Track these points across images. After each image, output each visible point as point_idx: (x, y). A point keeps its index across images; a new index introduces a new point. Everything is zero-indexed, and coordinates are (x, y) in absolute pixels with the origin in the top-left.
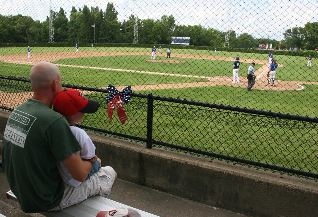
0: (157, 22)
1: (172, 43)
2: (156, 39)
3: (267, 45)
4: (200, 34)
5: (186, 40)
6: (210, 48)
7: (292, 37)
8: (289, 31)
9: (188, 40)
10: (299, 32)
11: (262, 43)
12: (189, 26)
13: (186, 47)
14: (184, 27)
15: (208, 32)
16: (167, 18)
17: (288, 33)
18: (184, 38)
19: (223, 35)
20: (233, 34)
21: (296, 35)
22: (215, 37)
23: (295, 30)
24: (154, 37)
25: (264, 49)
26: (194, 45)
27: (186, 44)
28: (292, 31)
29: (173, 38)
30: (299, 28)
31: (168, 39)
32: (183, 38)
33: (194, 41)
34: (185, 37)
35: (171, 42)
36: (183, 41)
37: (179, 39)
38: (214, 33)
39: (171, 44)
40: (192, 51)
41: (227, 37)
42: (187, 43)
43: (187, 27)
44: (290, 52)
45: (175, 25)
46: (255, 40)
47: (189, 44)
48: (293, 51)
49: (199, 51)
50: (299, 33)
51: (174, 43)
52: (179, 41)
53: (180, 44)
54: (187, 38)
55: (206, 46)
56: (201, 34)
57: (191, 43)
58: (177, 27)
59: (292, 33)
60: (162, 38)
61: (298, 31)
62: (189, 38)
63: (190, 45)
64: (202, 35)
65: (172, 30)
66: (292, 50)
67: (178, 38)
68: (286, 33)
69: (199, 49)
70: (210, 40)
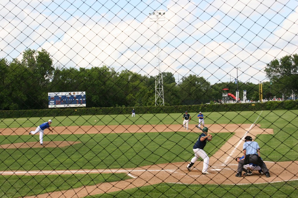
0: (12, 65)
1: (50, 106)
2: (15, 100)
3: (237, 93)
4: (104, 83)
5: (78, 97)
6: (127, 110)
7: (283, 74)
8: (275, 63)
9: (82, 98)
10: (293, 64)
11: (228, 91)
12: (81, 69)
13: (80, 112)
14: (72, 70)
15: (122, 76)
16: (34, 55)
17: (273, 68)
18: (74, 94)
19: (151, 82)
20: (169, 78)
21: (290, 70)
22: (136, 88)
23: (286, 60)
24: (10, 95)
25: (232, 102)
26: (96, 106)
27: (78, 105)
28: (280, 64)
29: (51, 94)
30: (292, 56)
31: (39, 98)
32: (72, 93)
33: (94, 98)
34: (76, 93)
35: (48, 104)
36: (73, 100)
37: (64, 97)
38: (132, 80)
39: (48, 108)
40: (94, 119)
41: (158, 86)
42: (80, 102)
43: (78, 72)
44: (282, 103)
45: (53, 69)
46: (212, 86)
47: (85, 105)
48: (288, 100)
49: (108, 118)
50: (294, 67)
51: (53, 106)
52: (63, 100)
53: (66, 106)
54: (80, 93)
55: (120, 107)
56: (108, 83)
57: (89, 101)
58: (58, 72)
59: (281, 67)
60: (28, 97)
61: (293, 62)
62: (84, 93)
63: (87, 106)
64: (110, 86)
65: (48, 80)
66: (286, 98)
67: (61, 94)
68: (270, 69)
69: (107, 113)
70: (127, 95)
